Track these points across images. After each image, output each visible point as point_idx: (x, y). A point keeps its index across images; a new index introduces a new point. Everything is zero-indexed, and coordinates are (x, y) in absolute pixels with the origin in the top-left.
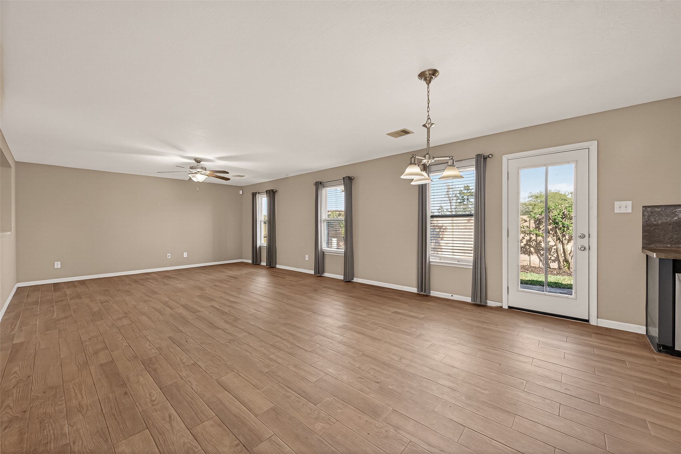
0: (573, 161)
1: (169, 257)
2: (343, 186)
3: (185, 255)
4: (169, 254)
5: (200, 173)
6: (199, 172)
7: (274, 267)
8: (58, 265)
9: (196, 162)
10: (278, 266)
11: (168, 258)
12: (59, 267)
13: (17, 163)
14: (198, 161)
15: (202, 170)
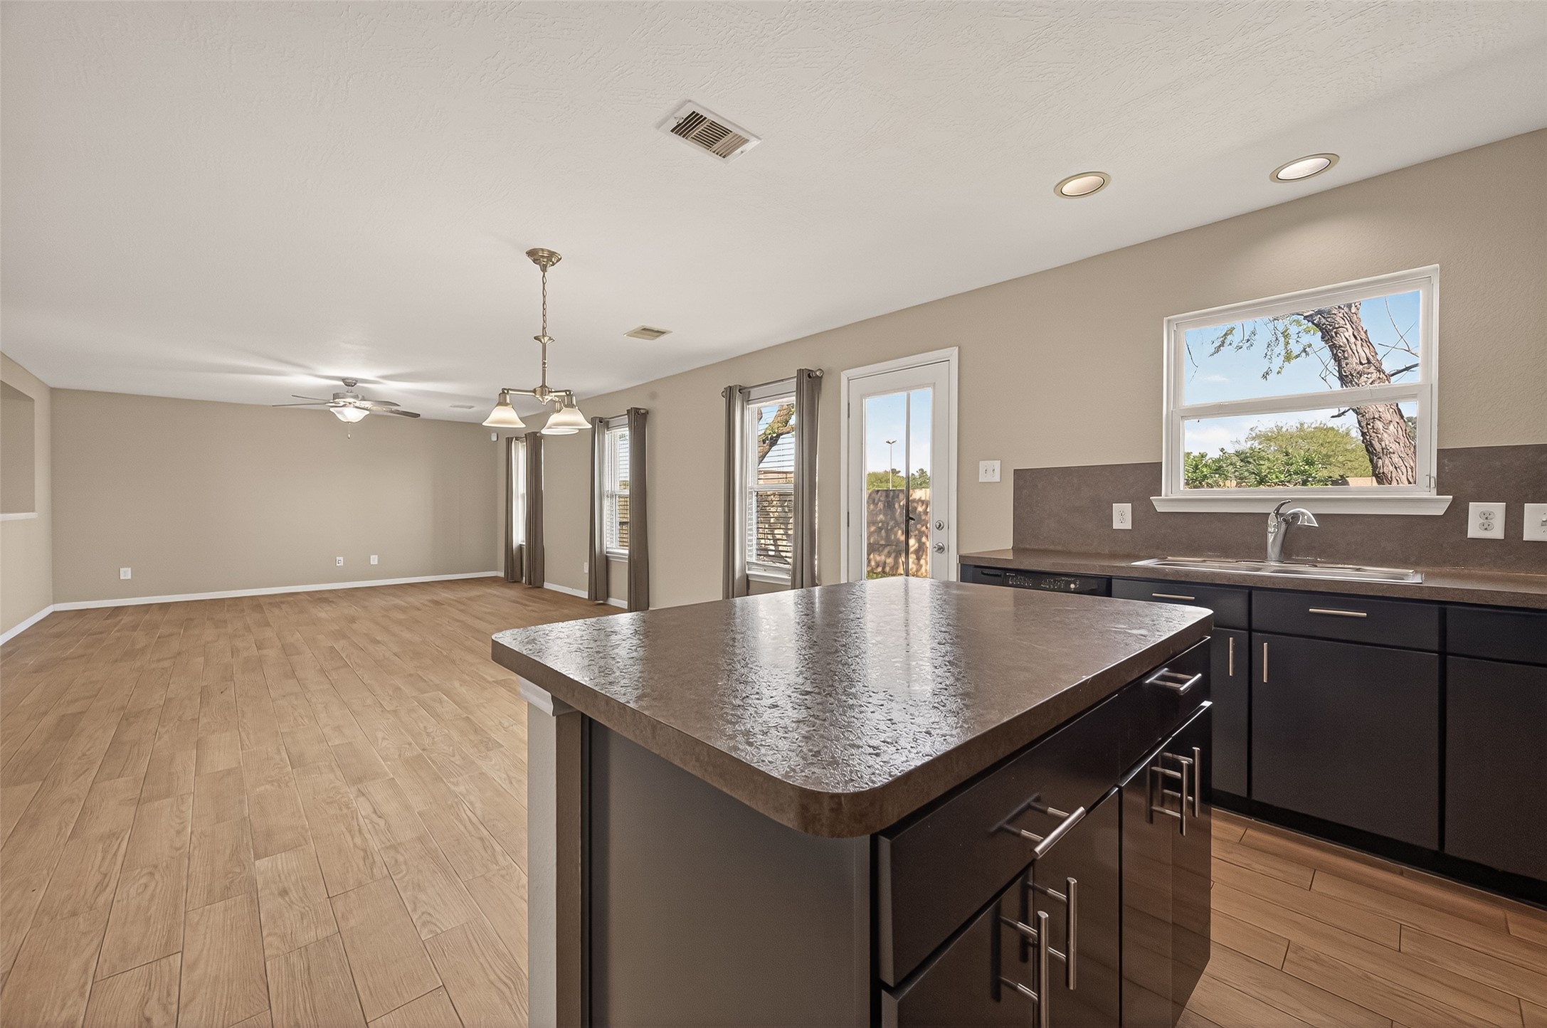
0: (927, 385)
1: (342, 564)
2: (628, 429)
3: (374, 560)
4: (342, 558)
5: (352, 405)
6: (350, 403)
7: (541, 587)
8: (126, 573)
9: (346, 385)
10: (547, 585)
11: (338, 565)
12: (129, 577)
13: (54, 392)
14: (350, 383)
15: (355, 400)
